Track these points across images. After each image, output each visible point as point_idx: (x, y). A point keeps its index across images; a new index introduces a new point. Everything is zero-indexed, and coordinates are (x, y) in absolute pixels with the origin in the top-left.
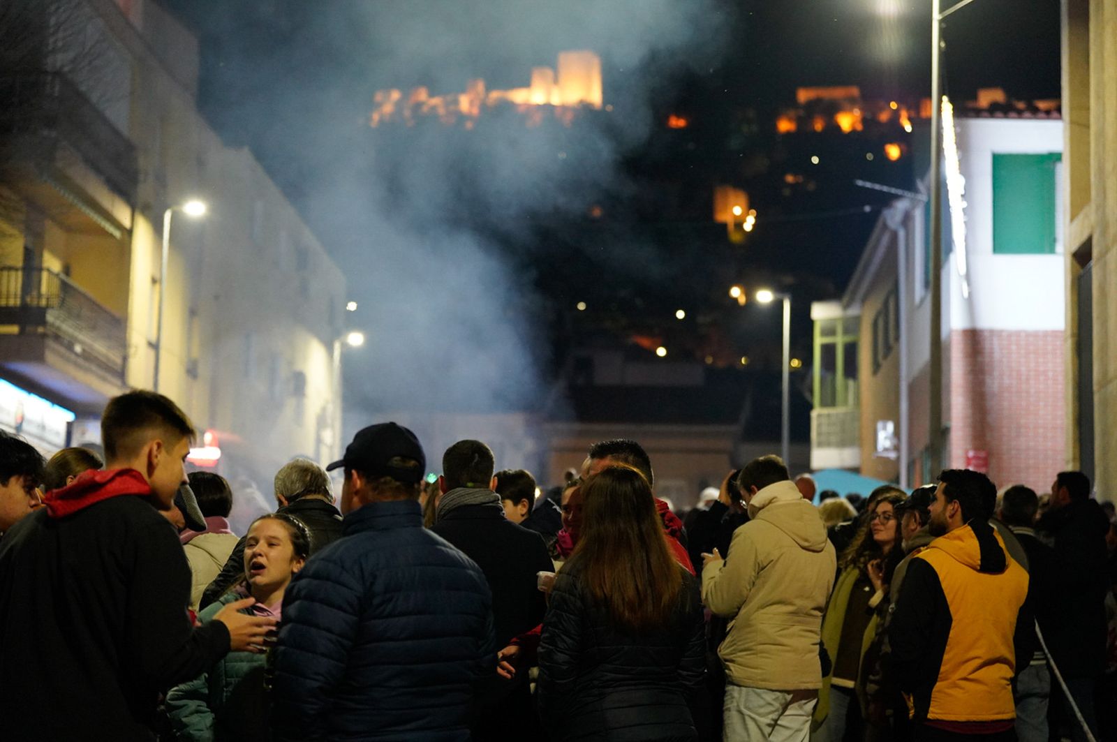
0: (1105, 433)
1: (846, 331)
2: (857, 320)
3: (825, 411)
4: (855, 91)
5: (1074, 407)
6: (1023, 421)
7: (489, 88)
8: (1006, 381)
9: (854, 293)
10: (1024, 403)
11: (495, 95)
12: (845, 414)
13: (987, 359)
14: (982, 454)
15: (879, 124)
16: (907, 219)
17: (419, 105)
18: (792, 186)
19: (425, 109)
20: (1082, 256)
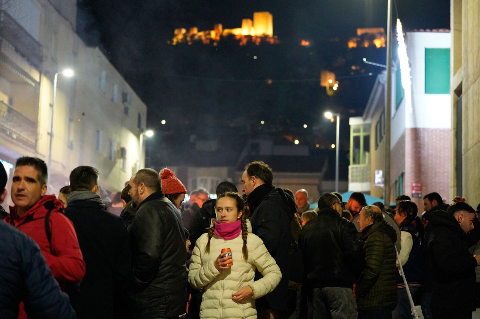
0: (467, 174)
1: (365, 130)
2: (370, 125)
3: (355, 166)
4: (382, 30)
5: (454, 162)
6: (438, 170)
7: (224, 28)
8: (430, 152)
9: (368, 113)
10: (438, 162)
11: (226, 31)
12: (364, 167)
13: (422, 142)
14: (419, 185)
17: (193, 36)
18: (355, 71)
19: (196, 37)
20: (458, 92)
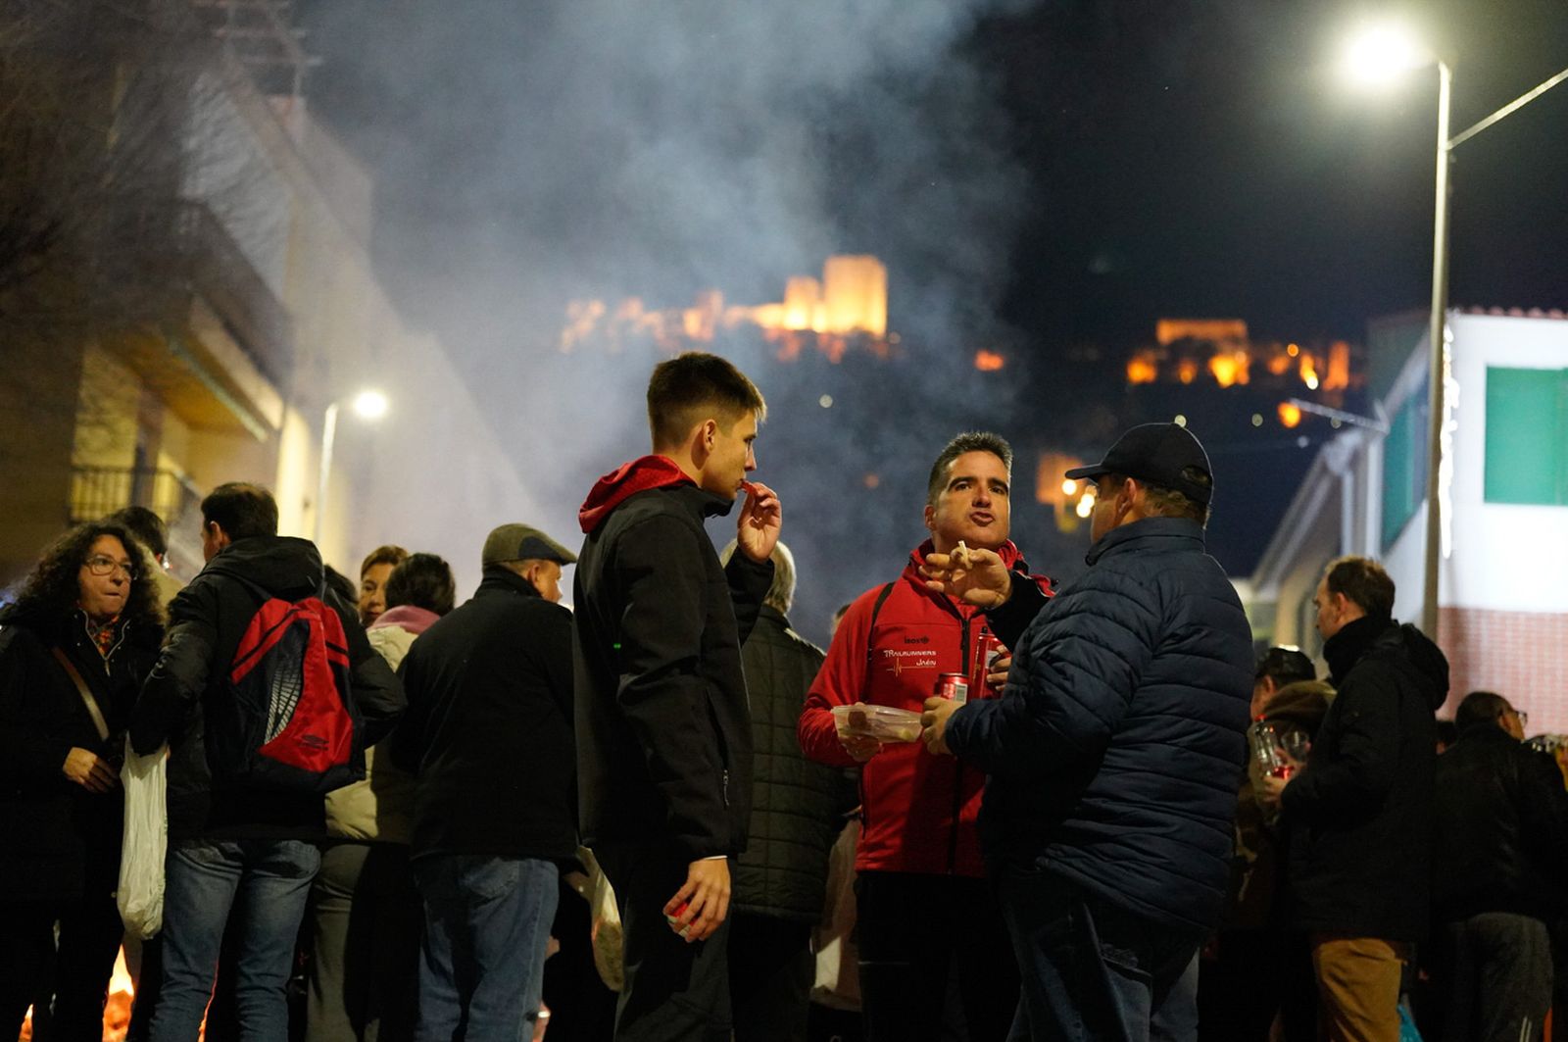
2: (1272, 608)
4: (1239, 328)
7: (728, 302)
9: (1271, 568)
11: (736, 313)
13: (1471, 650)
15: (1271, 375)
16: (1356, 460)
17: (628, 324)
19: (638, 328)
